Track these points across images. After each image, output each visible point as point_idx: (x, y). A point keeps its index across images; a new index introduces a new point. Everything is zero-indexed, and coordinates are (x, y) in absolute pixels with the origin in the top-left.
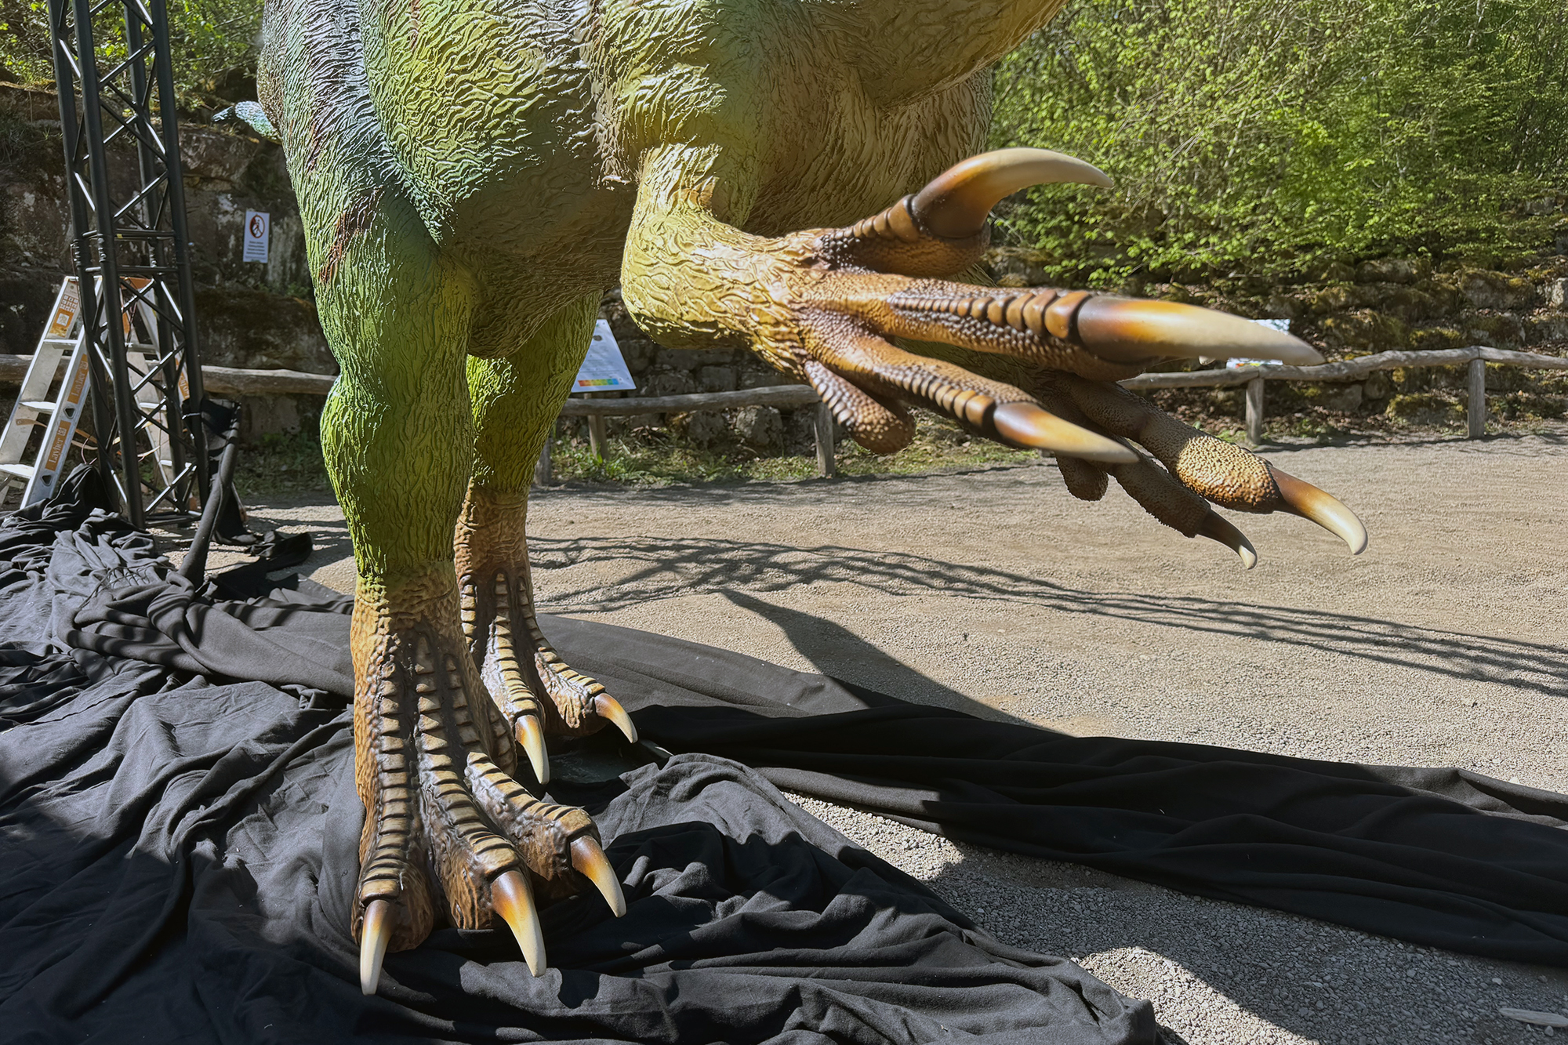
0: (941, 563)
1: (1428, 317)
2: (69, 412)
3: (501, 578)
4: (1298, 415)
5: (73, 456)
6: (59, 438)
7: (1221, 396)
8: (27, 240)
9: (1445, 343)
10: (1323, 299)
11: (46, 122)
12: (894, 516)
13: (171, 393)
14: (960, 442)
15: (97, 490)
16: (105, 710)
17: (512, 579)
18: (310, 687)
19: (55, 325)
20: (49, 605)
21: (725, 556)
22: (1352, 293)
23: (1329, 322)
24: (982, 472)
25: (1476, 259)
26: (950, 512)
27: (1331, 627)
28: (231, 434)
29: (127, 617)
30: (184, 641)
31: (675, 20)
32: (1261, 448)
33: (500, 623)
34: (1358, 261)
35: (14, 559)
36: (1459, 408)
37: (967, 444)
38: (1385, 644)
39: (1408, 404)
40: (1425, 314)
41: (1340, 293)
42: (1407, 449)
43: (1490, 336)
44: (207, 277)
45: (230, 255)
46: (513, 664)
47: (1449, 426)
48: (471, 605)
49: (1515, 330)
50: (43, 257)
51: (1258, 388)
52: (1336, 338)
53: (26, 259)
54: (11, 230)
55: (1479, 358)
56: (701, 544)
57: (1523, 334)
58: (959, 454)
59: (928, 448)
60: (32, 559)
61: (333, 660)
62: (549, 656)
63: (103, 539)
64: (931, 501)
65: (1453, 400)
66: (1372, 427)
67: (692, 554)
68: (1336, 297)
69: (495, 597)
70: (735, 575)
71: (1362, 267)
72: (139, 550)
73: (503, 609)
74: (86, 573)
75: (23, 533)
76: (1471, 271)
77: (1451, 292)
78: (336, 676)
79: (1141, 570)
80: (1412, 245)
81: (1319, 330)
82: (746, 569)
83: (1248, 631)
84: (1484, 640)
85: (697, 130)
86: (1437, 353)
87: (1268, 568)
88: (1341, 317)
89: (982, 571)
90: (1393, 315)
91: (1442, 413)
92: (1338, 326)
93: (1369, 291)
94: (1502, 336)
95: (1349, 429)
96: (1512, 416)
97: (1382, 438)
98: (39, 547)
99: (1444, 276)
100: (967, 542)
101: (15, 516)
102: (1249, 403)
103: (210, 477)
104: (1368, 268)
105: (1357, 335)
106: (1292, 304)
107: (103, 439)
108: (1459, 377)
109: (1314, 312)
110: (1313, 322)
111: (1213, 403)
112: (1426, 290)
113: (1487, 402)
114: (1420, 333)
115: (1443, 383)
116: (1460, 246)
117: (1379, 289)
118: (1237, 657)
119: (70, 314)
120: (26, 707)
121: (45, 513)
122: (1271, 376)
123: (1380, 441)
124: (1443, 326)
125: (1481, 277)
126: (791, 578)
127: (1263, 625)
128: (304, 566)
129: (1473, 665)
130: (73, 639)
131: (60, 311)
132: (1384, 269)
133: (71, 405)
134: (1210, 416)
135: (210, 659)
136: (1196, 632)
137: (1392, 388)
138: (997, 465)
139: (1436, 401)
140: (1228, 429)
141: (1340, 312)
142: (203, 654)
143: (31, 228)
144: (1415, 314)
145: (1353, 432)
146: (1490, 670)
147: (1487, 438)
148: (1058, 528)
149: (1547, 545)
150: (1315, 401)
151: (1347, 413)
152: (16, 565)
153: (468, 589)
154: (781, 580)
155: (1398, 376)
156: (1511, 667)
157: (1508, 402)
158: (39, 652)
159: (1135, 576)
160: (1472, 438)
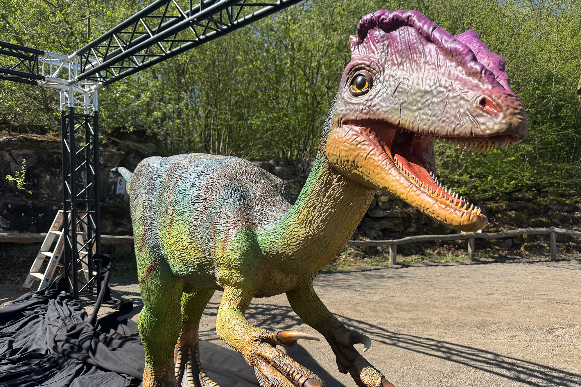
0: (347, 318)
1: (536, 214)
2: (56, 257)
3: (190, 349)
4: (489, 249)
5: (56, 273)
6: (52, 266)
7: (460, 241)
8: (46, 191)
9: (542, 225)
10: (497, 207)
11: (55, 150)
12: (334, 294)
13: (90, 251)
14: (363, 258)
15: (63, 285)
16: (65, 381)
17: (193, 349)
18: (130, 376)
19: (54, 226)
20: (46, 329)
21: (272, 312)
22: (507, 205)
23: (499, 215)
24: (370, 270)
25: (553, 193)
26: (354, 292)
27: (473, 355)
28: (109, 267)
29: (72, 341)
30: (90, 354)
31: (233, 260)
32: (473, 262)
33: (189, 364)
34: (510, 193)
35: (35, 310)
36: (548, 248)
37: (366, 259)
38: (490, 363)
39: (529, 246)
40: (535, 213)
41: (503, 205)
42: (527, 264)
43: (559, 221)
44: (103, 200)
45: (112, 192)
46: (192, 378)
47: (544, 255)
48: (180, 358)
49: (569, 220)
50: (51, 197)
51: (472, 241)
52: (502, 221)
53: (45, 197)
54: (41, 188)
55: (553, 232)
56: (265, 307)
57: (571, 221)
58: (363, 262)
59: (352, 260)
60: (41, 310)
61: (137, 366)
62: (203, 375)
63: (64, 302)
64: (350, 285)
65: (546, 245)
66: (516, 255)
67: (261, 311)
68: (502, 206)
69: (187, 355)
70: (275, 320)
71: (512, 195)
72: (76, 307)
73: (190, 359)
74: (59, 318)
75: (38, 300)
76: (551, 198)
77: (545, 205)
78: (138, 373)
79: (416, 324)
80: (529, 188)
81: (496, 218)
82: (279, 318)
83: (444, 356)
84: (524, 363)
85: (237, 285)
86: (538, 229)
87: (461, 324)
88: (504, 214)
89: (360, 322)
90: (523, 213)
91: (542, 250)
92: (503, 217)
93: (514, 204)
94: (564, 222)
95: (507, 255)
96: (568, 251)
97: (519, 259)
98: (43, 306)
99: (542, 199)
100: (358, 308)
101: (36, 293)
102: (469, 246)
103: (101, 282)
104: (514, 196)
105: (510, 220)
106: (486, 209)
107: (66, 266)
108: (547, 237)
109: (494, 211)
110: (494, 215)
111: (457, 244)
112: (535, 204)
113: (558, 246)
114: (533, 220)
115: (542, 239)
116: (547, 189)
117: (518, 203)
118: (437, 368)
119: (59, 223)
120: (40, 377)
121: (46, 293)
122: (477, 237)
123: (518, 261)
124: (542, 217)
125: (555, 200)
126: (294, 322)
127: (450, 353)
128: (129, 314)
129: (517, 374)
130: (55, 348)
131: (56, 222)
132: (520, 196)
133: (57, 255)
134: (456, 249)
135: (98, 361)
136: (426, 356)
137: (523, 240)
138: (376, 267)
139: (539, 246)
140: (462, 254)
141: (504, 212)
142: (96, 359)
143: (48, 187)
144: (531, 213)
145: (508, 256)
146: (523, 376)
147: (558, 261)
148: (390, 303)
149: (564, 315)
150: (495, 244)
151: (507, 249)
152: (35, 312)
153: (179, 352)
154: (291, 323)
155: (525, 236)
156: (530, 375)
157: (566, 247)
158: (43, 352)
159: (413, 326)
160: (552, 261)
